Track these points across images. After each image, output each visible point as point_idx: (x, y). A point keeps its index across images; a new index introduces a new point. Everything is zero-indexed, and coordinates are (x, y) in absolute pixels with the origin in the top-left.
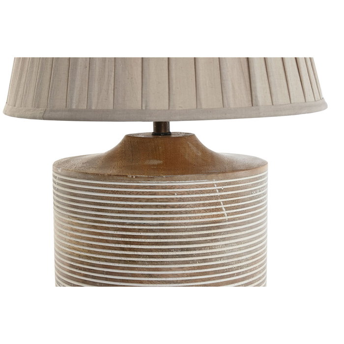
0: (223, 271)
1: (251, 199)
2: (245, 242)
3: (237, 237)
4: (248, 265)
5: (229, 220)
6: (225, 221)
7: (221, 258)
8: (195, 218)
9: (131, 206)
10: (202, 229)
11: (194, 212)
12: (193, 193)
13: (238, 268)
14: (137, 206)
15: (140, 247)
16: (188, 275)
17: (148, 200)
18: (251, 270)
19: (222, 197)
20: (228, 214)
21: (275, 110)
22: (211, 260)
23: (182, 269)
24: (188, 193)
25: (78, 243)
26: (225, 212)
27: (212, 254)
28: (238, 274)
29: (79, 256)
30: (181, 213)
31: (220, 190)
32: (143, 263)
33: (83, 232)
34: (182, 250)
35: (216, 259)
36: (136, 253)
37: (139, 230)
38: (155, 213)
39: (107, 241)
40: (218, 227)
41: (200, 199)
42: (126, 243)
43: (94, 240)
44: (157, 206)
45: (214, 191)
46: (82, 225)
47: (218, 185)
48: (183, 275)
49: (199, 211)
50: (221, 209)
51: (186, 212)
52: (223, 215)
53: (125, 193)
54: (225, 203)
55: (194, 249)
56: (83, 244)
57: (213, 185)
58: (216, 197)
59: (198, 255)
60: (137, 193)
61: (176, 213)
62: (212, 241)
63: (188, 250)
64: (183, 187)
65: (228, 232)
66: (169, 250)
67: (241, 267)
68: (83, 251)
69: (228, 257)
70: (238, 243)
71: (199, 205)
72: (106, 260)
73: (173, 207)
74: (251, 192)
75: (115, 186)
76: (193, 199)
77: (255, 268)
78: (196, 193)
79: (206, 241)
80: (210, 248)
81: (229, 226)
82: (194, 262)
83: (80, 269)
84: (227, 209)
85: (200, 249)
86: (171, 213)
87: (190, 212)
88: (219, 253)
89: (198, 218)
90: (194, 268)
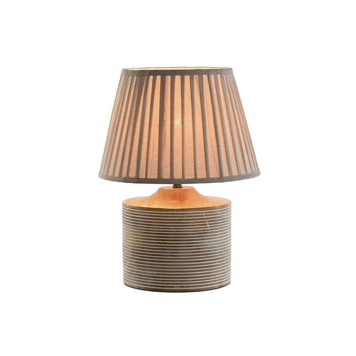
0: (207, 254)
1: (221, 220)
2: (218, 241)
3: (214, 238)
4: (220, 252)
5: (210, 230)
6: (208, 230)
7: (206, 248)
8: (194, 228)
9: (164, 223)
10: (198, 234)
11: (194, 225)
12: (193, 216)
13: (215, 253)
14: (167, 223)
15: (168, 242)
16: (190, 256)
17: (172, 220)
18: (221, 255)
19: (207, 219)
20: (210, 227)
21: (231, 178)
22: (201, 249)
23: (188, 252)
24: (191, 216)
25: (137, 241)
26: (208, 226)
27: (202, 246)
28: (215, 256)
29: (138, 247)
30: (187, 226)
31: (206, 215)
32: (169, 250)
33: (140, 235)
34: (188, 243)
35: (204, 248)
36: (166, 245)
37: (168, 234)
38: (175, 226)
39: (152, 240)
40: (205, 233)
41: (197, 219)
42: (161, 240)
43: (146, 239)
44: (176, 223)
45: (203, 216)
46: (140, 232)
47: (205, 213)
48: (188, 256)
49: (196, 225)
50: (206, 225)
51: (190, 226)
52: (207, 227)
53: (161, 216)
54: (208, 221)
55: (194, 243)
56: (140, 242)
57: (202, 213)
58: (204, 219)
59: (195, 246)
60: (167, 217)
61: (185, 226)
62: (202, 239)
63: (190, 243)
64: (188, 214)
65: (210, 236)
66: (182, 243)
67: (217, 253)
68: (140, 244)
69: (210, 248)
70: (215, 241)
71: (196, 222)
72: (152, 249)
73: (183, 223)
74: (222, 216)
75: (156, 213)
76: (193, 220)
77: (224, 254)
78: (195, 216)
79: (199, 240)
80: (201, 243)
81: (210, 233)
82: (193, 249)
83: (138, 253)
84: (209, 224)
85: (196, 243)
86: (183, 226)
87: (192, 226)
88: (206, 245)
89: (196, 228)
90: (194, 252)
